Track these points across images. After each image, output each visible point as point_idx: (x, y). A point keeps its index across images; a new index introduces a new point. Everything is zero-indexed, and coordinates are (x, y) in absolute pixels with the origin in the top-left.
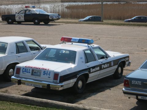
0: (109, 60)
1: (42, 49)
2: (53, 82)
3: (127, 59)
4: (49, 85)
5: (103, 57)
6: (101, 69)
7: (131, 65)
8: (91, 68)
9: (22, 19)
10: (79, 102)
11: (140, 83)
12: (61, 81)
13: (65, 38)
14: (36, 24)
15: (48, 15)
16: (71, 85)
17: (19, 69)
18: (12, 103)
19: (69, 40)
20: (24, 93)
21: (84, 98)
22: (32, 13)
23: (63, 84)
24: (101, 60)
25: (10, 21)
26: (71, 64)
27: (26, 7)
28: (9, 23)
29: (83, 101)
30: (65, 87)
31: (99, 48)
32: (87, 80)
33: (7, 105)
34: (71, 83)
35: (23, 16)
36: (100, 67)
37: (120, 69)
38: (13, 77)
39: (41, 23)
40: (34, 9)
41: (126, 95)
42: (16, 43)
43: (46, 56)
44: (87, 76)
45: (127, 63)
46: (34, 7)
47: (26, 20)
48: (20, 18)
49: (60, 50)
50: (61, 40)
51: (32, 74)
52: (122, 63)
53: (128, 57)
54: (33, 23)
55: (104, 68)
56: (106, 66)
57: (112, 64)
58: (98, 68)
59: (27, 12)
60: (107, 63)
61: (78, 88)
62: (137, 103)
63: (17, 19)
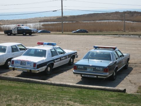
0: (65, 54)
1: (27, 49)
2: (33, 68)
3: (76, 54)
4: (31, 70)
5: (62, 53)
6: (61, 60)
7: (78, 57)
8: (55, 59)
9: (16, 32)
10: (49, 79)
11: (83, 67)
12: (38, 68)
13: (39, 43)
14: (24, 35)
15: (31, 30)
16: (44, 70)
17: (13, 61)
18: (9, 81)
19: (42, 44)
20: (16, 75)
21: (52, 77)
22: (22, 29)
23: (39, 69)
24: (61, 55)
25: (9, 34)
26: (43, 57)
27: (18, 25)
28: (9, 35)
29: (51, 79)
30: (40, 71)
31: (60, 48)
32: (53, 67)
33: (7, 82)
34: (43, 68)
35: (17, 31)
36: (60, 59)
37: (72, 59)
38: (10, 66)
39: (27, 35)
40: (23, 27)
41: (75, 74)
42: (12, 47)
43: (29, 54)
44: (53, 64)
45: (76, 56)
46: (23, 25)
47: (18, 33)
48: (15, 32)
49: (37, 50)
50: (38, 44)
51: (21, 64)
52: (73, 56)
53: (76, 53)
54: (22, 35)
55: (63, 60)
56: (64, 58)
57: (67, 57)
58: (59, 60)
59: (19, 28)
60: (64, 56)
61: (48, 72)
62: (82, 79)
63: (13, 32)
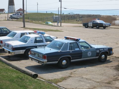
2: (11, 50)
4: (9, 52)
9: (91, 25)
16: (21, 53)
27: (94, 19)
28: (86, 27)
30: (17, 53)
35: (92, 24)
39: (100, 28)
42: (22, 33)
48: (90, 25)
51: (7, 46)
54: (96, 28)
63: (89, 25)
